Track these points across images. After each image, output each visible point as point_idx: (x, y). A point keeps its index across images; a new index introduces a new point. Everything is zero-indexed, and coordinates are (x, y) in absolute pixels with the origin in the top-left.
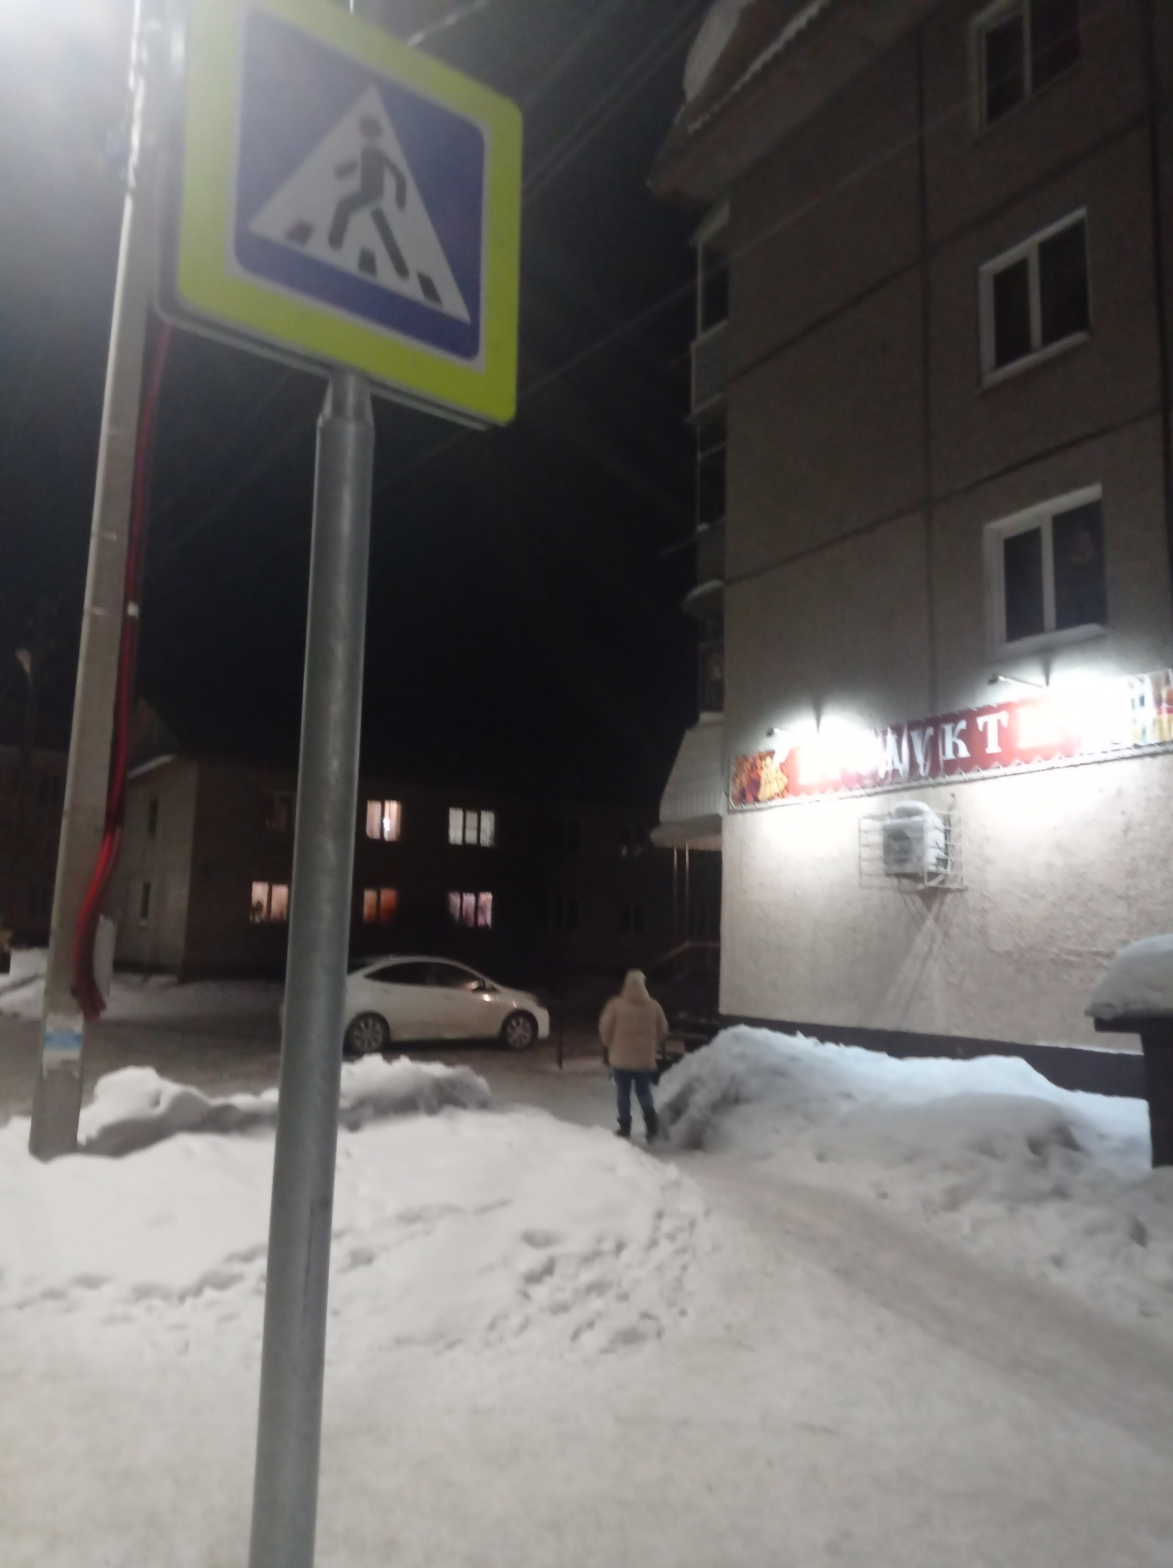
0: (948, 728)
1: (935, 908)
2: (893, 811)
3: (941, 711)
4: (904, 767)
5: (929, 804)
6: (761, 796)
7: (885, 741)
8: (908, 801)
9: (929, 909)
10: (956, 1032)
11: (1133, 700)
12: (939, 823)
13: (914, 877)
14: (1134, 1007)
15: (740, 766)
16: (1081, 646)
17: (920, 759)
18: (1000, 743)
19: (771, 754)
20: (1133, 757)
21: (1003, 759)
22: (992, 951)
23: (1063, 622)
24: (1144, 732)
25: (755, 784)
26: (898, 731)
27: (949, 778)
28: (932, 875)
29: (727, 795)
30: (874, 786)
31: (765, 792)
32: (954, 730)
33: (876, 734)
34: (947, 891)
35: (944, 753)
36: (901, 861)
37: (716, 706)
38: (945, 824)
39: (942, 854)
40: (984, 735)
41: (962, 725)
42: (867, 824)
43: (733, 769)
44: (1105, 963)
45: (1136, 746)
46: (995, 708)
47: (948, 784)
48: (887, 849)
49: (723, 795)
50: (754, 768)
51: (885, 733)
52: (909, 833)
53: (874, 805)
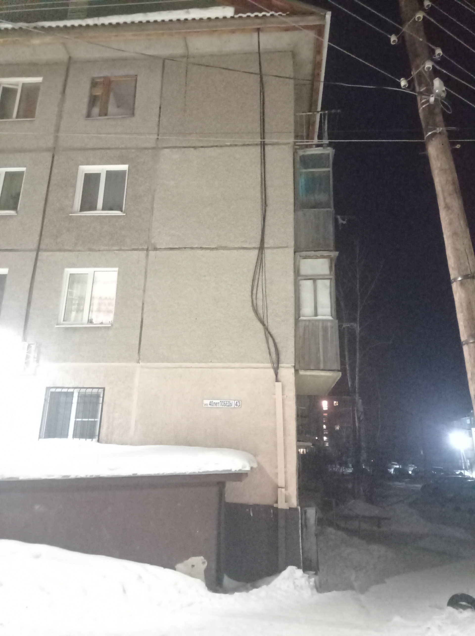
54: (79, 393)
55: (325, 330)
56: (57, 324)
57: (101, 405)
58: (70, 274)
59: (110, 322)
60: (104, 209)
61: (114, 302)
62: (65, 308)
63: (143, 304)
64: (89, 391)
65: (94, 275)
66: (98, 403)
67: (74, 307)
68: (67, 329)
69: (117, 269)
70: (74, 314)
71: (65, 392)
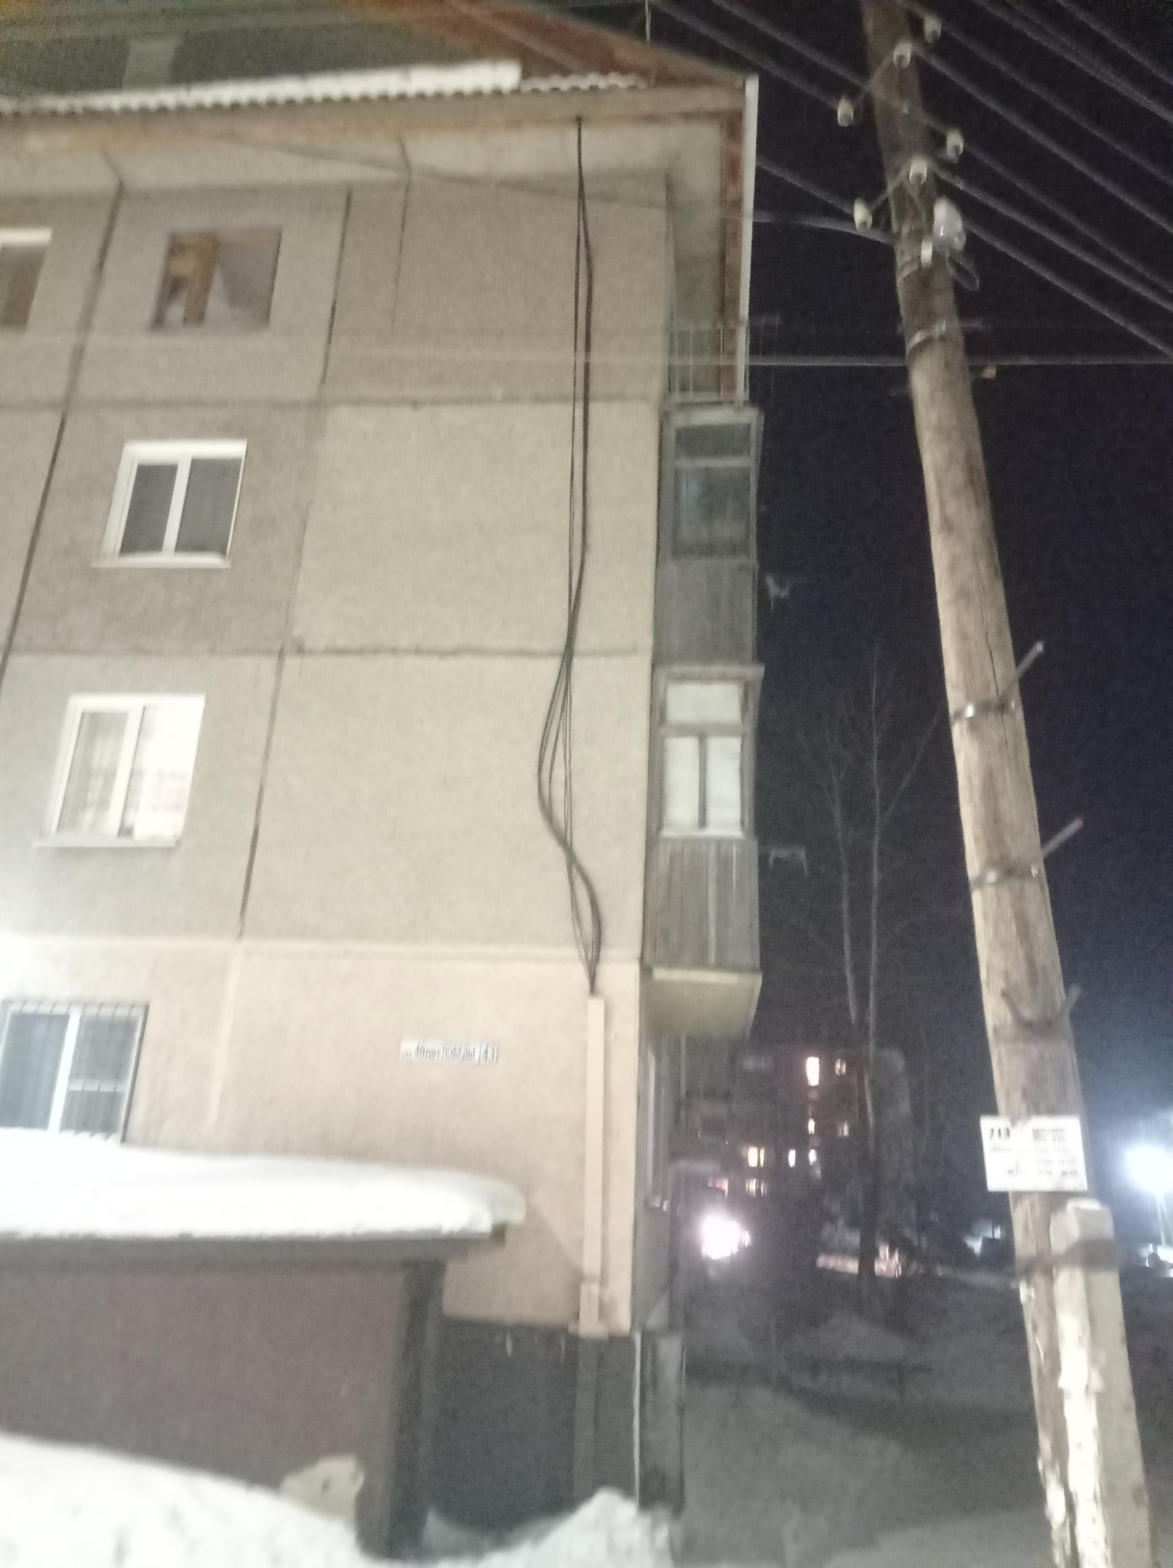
54: (82, 1016)
55: (724, 863)
56: (41, 839)
57: (135, 1053)
58: (84, 711)
59: (173, 835)
60: (179, 550)
61: (188, 784)
63: (261, 791)
64: (107, 1011)
65: (143, 717)
66: (127, 1046)
67: (93, 797)
68: (62, 850)
69: (202, 699)
70: (89, 815)
71: (45, 1016)
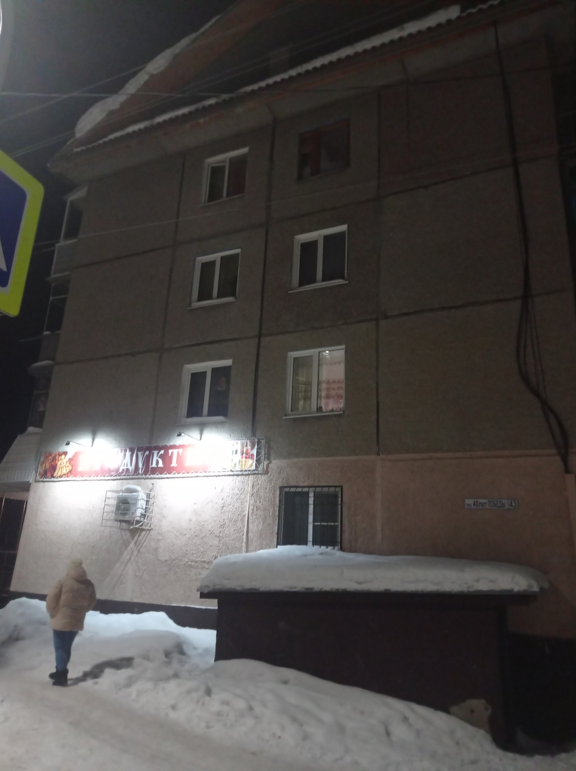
0: (156, 452)
1: (136, 537)
2: (123, 489)
3: (153, 445)
4: (132, 468)
5: (141, 488)
6: (55, 475)
7: (125, 455)
8: (131, 485)
9: (133, 538)
10: (136, 600)
11: (233, 451)
12: (145, 497)
13: (128, 522)
14: (217, 587)
15: (47, 457)
16: (216, 424)
17: (140, 465)
18: (177, 463)
19: (65, 453)
20: (230, 475)
21: (178, 470)
22: (159, 560)
23: (210, 414)
24: (235, 465)
25: (54, 468)
26: (132, 451)
27: (152, 476)
28: (138, 522)
29: (36, 472)
30: (116, 476)
31: (58, 473)
32: (158, 453)
33: (122, 451)
34: (143, 530)
35: (152, 464)
36: (124, 514)
37: (39, 424)
38: (147, 498)
39: (143, 512)
40: (171, 458)
41: (162, 452)
42: (110, 494)
43: (42, 459)
44: (207, 566)
45: (232, 471)
46: (177, 446)
47: (151, 478)
48: (118, 507)
49: (34, 472)
50: (54, 459)
51: (126, 451)
52: (130, 501)
53: (114, 485)
54: (315, 492)
56: (286, 416)
57: (340, 506)
58: (294, 358)
59: (341, 408)
60: (324, 280)
61: (343, 385)
62: (292, 396)
63: (377, 384)
64: (325, 490)
65: (319, 356)
66: (336, 504)
67: (301, 395)
68: (295, 420)
69: (343, 347)
70: (301, 403)
71: (299, 492)
